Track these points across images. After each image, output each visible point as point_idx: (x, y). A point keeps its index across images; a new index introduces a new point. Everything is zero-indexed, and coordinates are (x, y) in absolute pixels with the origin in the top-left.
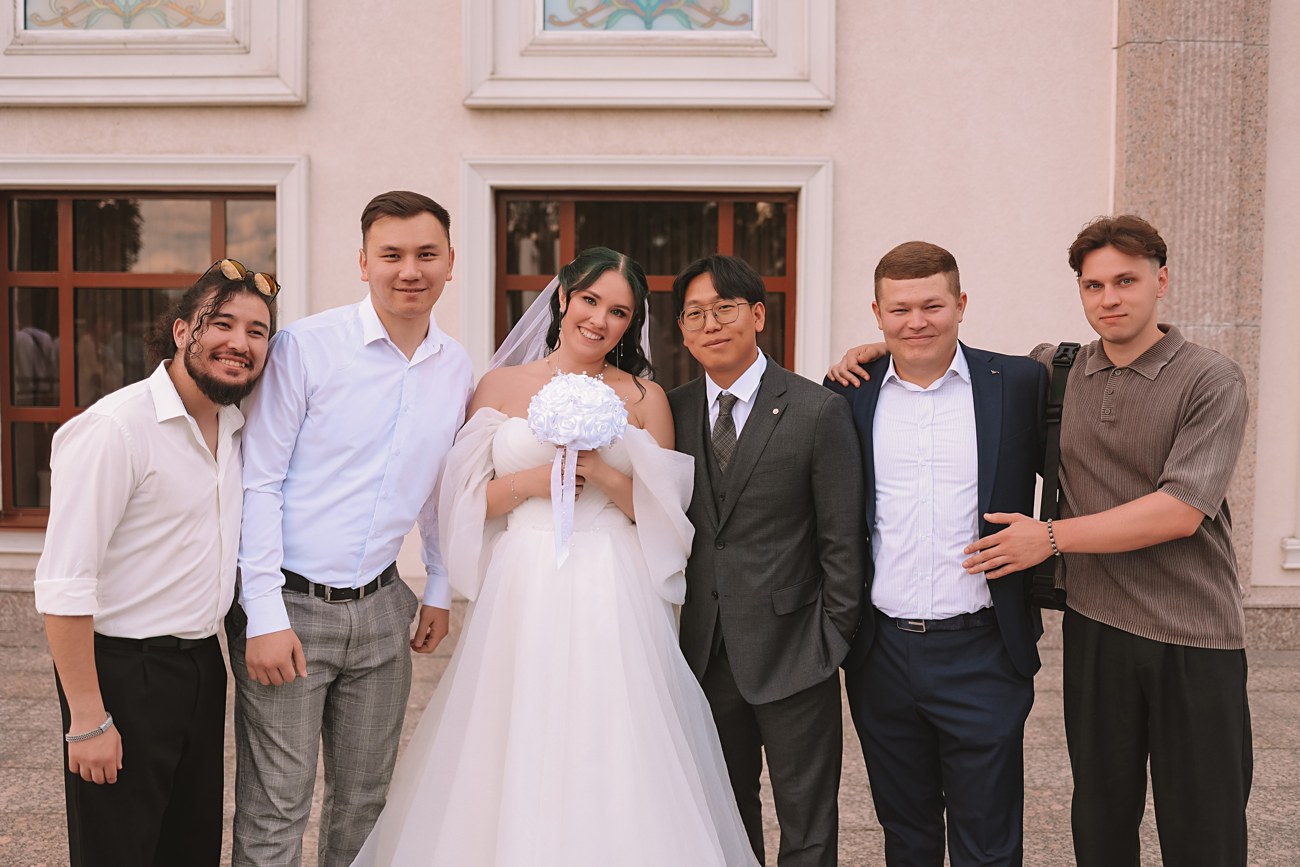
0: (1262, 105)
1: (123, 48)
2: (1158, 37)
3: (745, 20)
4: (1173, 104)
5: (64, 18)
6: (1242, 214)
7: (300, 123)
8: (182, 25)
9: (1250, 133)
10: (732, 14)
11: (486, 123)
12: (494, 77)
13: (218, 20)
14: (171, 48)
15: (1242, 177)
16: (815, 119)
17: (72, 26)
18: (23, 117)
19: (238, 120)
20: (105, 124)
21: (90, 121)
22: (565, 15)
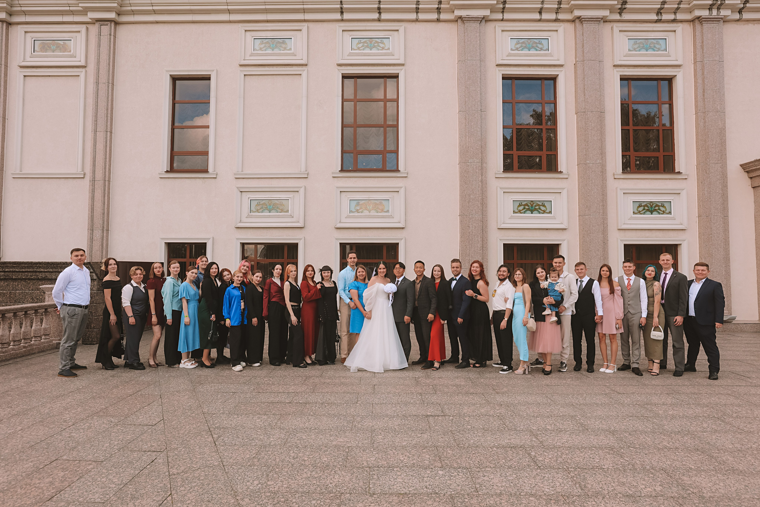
0: (486, 227)
1: (269, 217)
2: (466, 214)
3: (388, 211)
4: (469, 227)
5: (258, 211)
6: (483, 247)
7: (303, 230)
8: (280, 212)
9: (484, 232)
10: (385, 210)
11: (339, 230)
12: (340, 222)
13: (288, 211)
14: (278, 217)
15: (483, 241)
16: (402, 229)
17: (259, 212)
18: (249, 230)
19: (291, 230)
20: (265, 231)
21: (262, 230)
22: (354, 210)
